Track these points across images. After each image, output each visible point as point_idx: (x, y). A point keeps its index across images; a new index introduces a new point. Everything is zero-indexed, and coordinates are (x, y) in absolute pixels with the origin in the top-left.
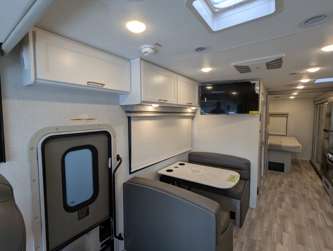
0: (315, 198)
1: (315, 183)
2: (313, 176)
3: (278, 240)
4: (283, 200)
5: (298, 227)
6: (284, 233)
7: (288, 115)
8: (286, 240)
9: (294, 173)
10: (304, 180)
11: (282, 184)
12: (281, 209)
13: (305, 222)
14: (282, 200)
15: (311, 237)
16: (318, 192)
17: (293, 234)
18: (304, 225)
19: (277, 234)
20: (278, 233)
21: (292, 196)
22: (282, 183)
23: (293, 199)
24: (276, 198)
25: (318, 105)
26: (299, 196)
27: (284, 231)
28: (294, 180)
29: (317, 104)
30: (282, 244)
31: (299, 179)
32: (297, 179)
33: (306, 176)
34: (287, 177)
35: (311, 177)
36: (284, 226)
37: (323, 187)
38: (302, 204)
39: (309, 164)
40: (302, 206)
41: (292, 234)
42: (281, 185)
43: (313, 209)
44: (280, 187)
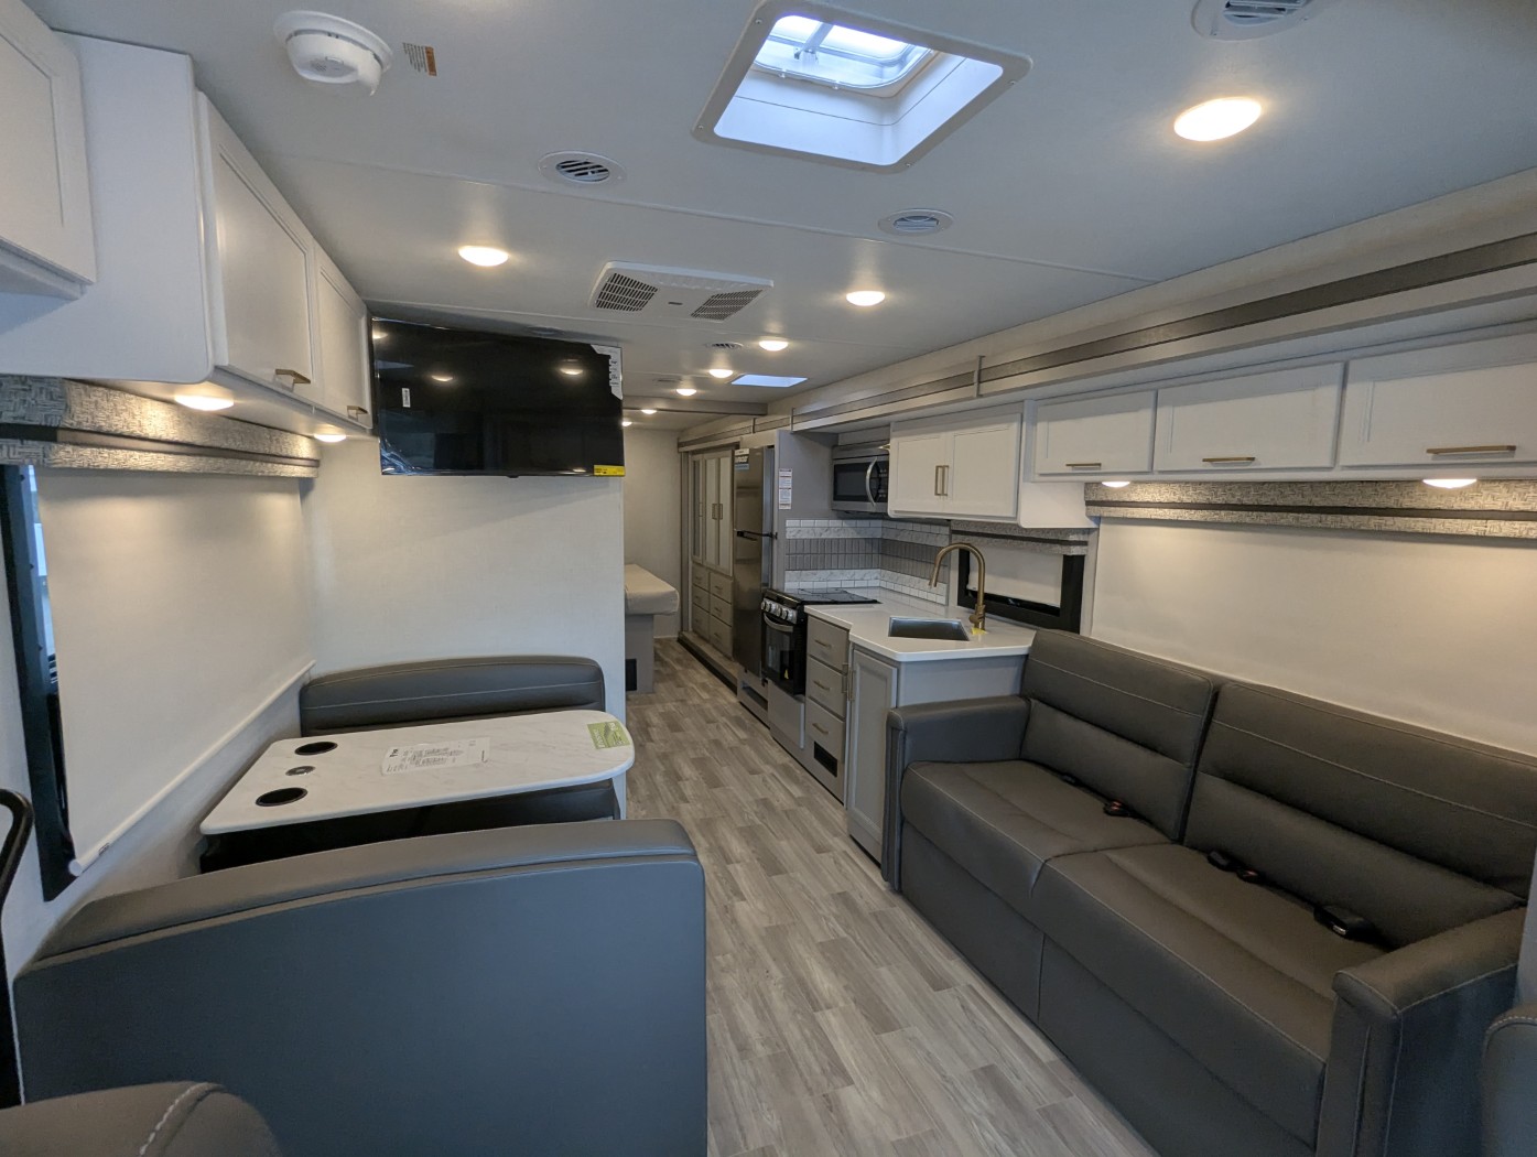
0: (742, 742)
1: (722, 701)
2: (706, 680)
3: (731, 894)
4: (679, 778)
5: (750, 834)
6: (730, 867)
8: (744, 884)
9: (660, 685)
10: (696, 701)
11: (649, 729)
12: (688, 806)
13: (756, 813)
14: (675, 777)
15: (784, 843)
16: (739, 723)
17: (751, 859)
18: (758, 822)
19: (717, 877)
20: (720, 875)
21: (693, 756)
22: (648, 725)
23: (700, 763)
24: (659, 779)
25: (690, 457)
26: (707, 749)
27: (728, 861)
28: (671, 706)
29: (687, 452)
30: (744, 899)
31: (682, 701)
32: (677, 701)
33: (691, 685)
34: (651, 702)
35: (704, 687)
36: (721, 848)
37: (741, 707)
38: (725, 768)
39: (680, 648)
40: (726, 772)
41: (748, 861)
42: (647, 733)
43: (753, 772)
44: (652, 741)
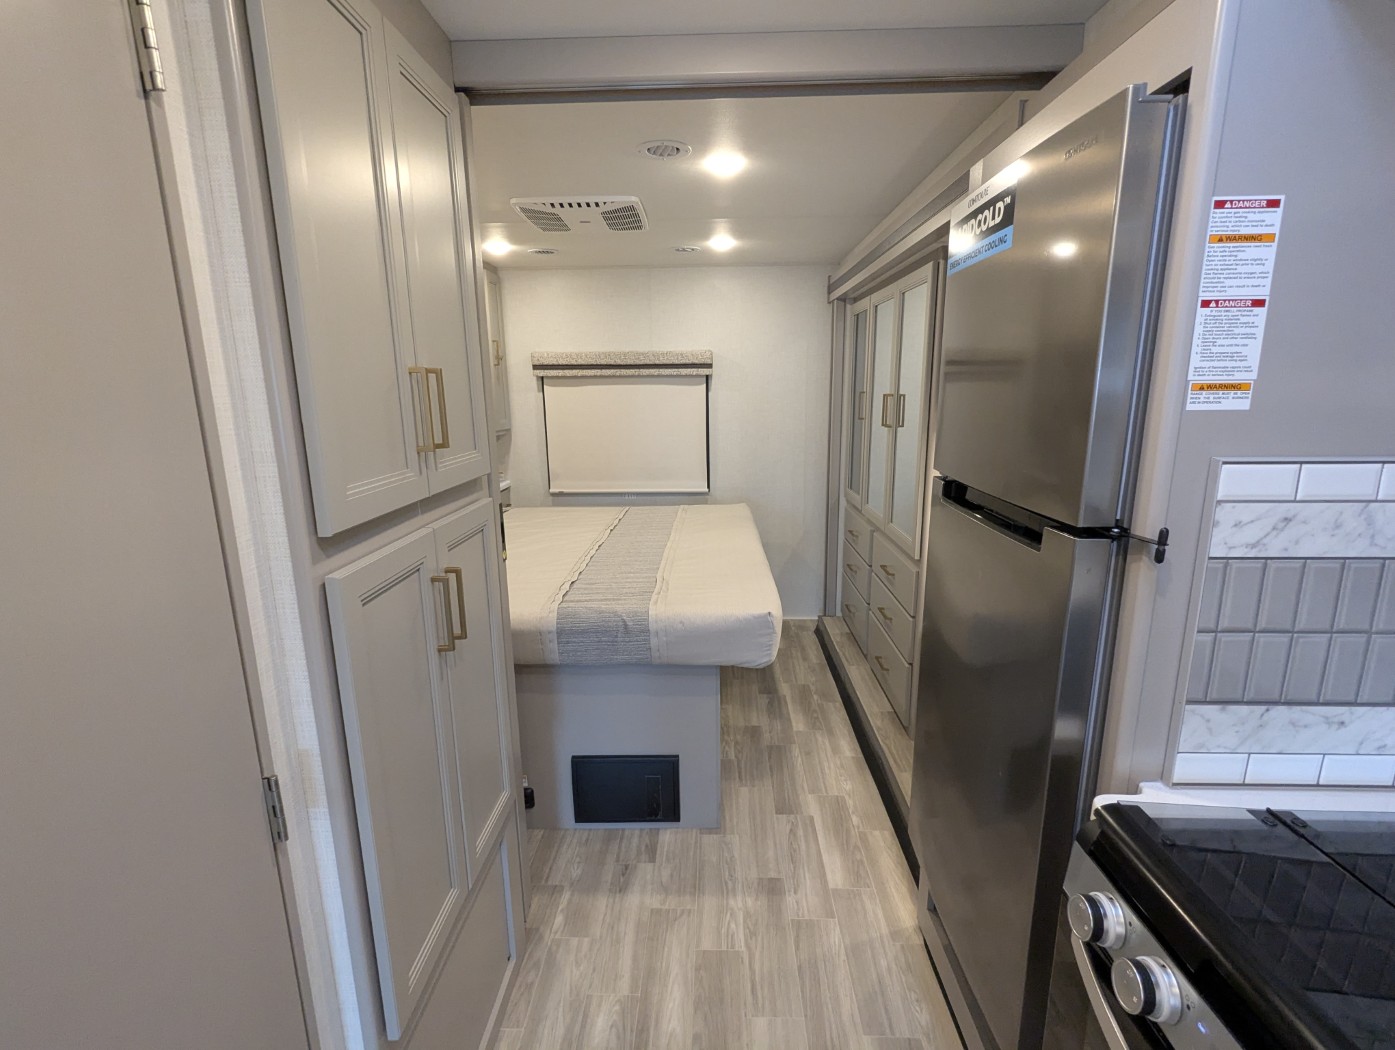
1: (874, 913)
7: (710, 366)
10: (807, 894)
25: (848, 306)
29: (843, 299)
31: (772, 888)
32: (761, 886)
34: (696, 881)
